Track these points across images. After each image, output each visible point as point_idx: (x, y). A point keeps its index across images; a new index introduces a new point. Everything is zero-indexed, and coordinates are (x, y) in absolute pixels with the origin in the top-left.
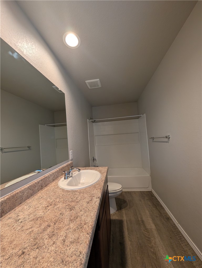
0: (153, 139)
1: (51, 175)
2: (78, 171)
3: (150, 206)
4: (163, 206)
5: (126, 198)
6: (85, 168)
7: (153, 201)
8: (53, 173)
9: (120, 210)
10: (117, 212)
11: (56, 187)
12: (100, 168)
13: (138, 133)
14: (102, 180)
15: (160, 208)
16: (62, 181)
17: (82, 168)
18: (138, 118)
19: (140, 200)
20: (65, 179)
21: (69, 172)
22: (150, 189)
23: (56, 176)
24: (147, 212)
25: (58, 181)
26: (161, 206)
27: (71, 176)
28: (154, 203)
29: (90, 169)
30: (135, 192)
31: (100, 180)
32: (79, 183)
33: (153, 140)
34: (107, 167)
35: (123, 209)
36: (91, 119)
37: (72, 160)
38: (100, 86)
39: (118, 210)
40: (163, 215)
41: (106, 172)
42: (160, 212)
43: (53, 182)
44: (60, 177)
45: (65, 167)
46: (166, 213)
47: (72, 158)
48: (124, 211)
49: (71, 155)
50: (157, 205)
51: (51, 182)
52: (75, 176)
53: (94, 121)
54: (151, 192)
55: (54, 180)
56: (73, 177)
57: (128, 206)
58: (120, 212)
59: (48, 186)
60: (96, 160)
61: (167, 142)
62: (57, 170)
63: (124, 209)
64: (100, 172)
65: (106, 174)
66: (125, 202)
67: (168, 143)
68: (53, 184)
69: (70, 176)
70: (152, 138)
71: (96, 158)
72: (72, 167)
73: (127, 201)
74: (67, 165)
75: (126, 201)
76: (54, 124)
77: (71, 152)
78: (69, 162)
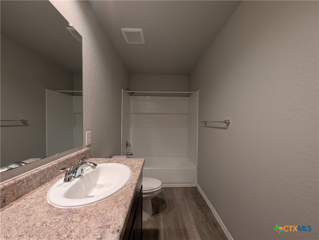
0: (206, 123)
1: (35, 176)
2: (92, 167)
3: (194, 207)
4: (209, 207)
5: (166, 197)
6: (108, 159)
7: (198, 201)
8: (42, 172)
9: (157, 214)
10: (153, 217)
11: (40, 199)
12: (133, 161)
13: (187, 114)
14: (131, 184)
15: (206, 209)
16: (57, 186)
17: (104, 159)
18: (189, 95)
19: (183, 200)
20: (65, 181)
21: (76, 169)
22: (195, 184)
23: (48, 175)
24: (191, 215)
25: (51, 186)
26: (208, 207)
27: (79, 176)
28: (199, 203)
29: (117, 162)
30: (176, 188)
31: (128, 184)
32: (95, 185)
33: (206, 125)
34: (143, 160)
35: (160, 213)
36: (127, 89)
37: (88, 146)
38: (143, 42)
39: (153, 215)
40: (210, 219)
41: (141, 168)
42: (206, 216)
43: (40, 188)
44: (58, 177)
45: (74, 157)
46: (214, 217)
47: (90, 143)
48: (161, 216)
49: (88, 138)
50: (202, 206)
51: (33, 189)
52: (87, 175)
53: (132, 93)
54: (196, 187)
55: (41, 184)
56: (83, 176)
57: (168, 208)
58: (156, 217)
59: (24, 197)
60: (130, 146)
61: (224, 128)
62: (54, 164)
63: (162, 213)
64: (131, 167)
65: (139, 172)
66: (163, 202)
67: (226, 130)
68: (38, 192)
69: (77, 176)
70: (204, 122)
71: (131, 142)
72: (83, 159)
73: (167, 201)
74: (78, 155)
75: (165, 202)
76: (73, 90)
77: (88, 134)
78: (83, 150)
